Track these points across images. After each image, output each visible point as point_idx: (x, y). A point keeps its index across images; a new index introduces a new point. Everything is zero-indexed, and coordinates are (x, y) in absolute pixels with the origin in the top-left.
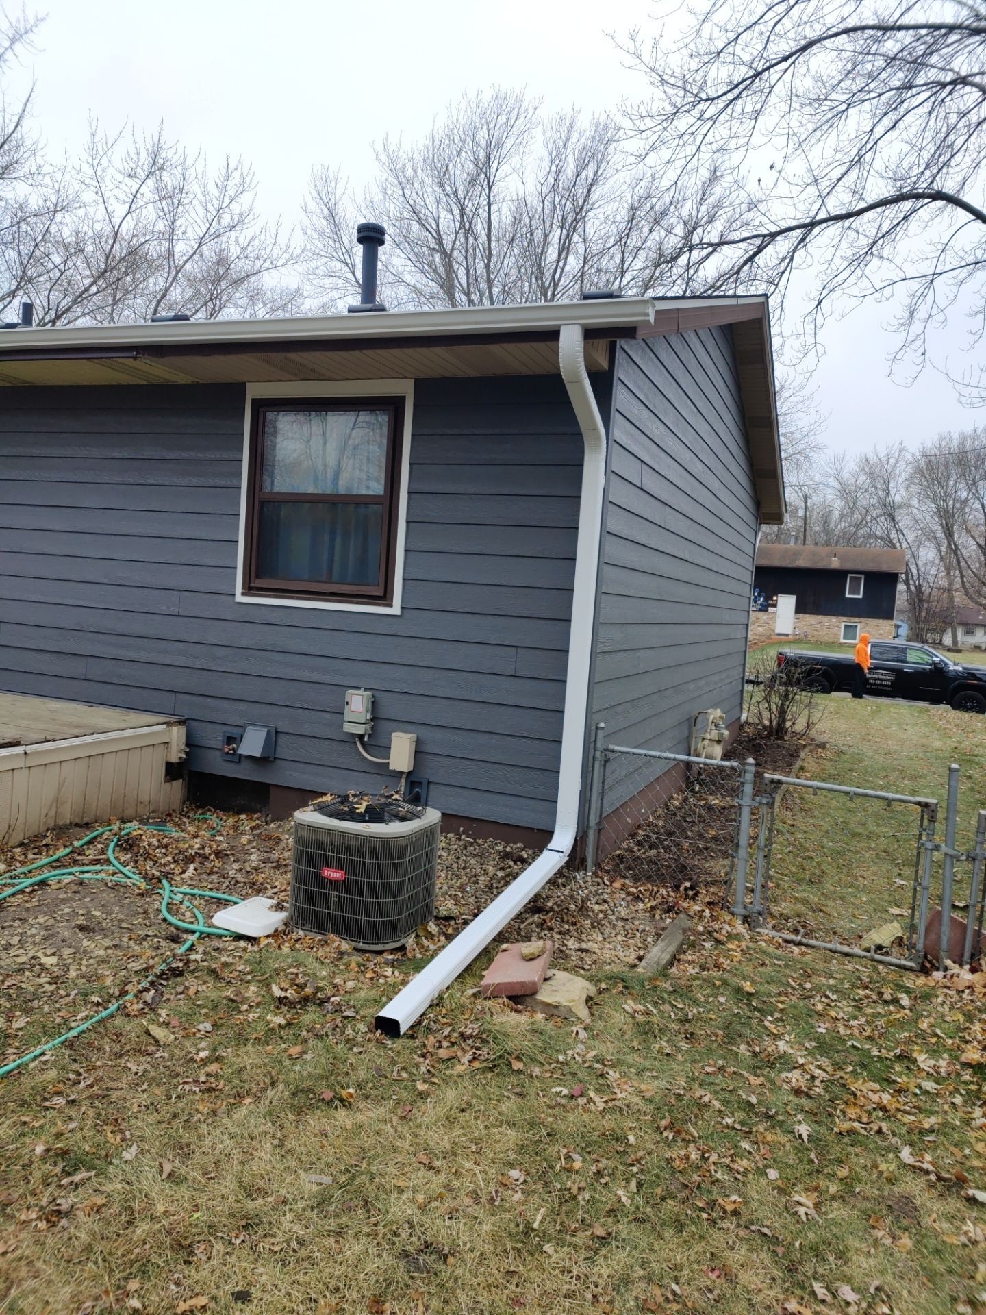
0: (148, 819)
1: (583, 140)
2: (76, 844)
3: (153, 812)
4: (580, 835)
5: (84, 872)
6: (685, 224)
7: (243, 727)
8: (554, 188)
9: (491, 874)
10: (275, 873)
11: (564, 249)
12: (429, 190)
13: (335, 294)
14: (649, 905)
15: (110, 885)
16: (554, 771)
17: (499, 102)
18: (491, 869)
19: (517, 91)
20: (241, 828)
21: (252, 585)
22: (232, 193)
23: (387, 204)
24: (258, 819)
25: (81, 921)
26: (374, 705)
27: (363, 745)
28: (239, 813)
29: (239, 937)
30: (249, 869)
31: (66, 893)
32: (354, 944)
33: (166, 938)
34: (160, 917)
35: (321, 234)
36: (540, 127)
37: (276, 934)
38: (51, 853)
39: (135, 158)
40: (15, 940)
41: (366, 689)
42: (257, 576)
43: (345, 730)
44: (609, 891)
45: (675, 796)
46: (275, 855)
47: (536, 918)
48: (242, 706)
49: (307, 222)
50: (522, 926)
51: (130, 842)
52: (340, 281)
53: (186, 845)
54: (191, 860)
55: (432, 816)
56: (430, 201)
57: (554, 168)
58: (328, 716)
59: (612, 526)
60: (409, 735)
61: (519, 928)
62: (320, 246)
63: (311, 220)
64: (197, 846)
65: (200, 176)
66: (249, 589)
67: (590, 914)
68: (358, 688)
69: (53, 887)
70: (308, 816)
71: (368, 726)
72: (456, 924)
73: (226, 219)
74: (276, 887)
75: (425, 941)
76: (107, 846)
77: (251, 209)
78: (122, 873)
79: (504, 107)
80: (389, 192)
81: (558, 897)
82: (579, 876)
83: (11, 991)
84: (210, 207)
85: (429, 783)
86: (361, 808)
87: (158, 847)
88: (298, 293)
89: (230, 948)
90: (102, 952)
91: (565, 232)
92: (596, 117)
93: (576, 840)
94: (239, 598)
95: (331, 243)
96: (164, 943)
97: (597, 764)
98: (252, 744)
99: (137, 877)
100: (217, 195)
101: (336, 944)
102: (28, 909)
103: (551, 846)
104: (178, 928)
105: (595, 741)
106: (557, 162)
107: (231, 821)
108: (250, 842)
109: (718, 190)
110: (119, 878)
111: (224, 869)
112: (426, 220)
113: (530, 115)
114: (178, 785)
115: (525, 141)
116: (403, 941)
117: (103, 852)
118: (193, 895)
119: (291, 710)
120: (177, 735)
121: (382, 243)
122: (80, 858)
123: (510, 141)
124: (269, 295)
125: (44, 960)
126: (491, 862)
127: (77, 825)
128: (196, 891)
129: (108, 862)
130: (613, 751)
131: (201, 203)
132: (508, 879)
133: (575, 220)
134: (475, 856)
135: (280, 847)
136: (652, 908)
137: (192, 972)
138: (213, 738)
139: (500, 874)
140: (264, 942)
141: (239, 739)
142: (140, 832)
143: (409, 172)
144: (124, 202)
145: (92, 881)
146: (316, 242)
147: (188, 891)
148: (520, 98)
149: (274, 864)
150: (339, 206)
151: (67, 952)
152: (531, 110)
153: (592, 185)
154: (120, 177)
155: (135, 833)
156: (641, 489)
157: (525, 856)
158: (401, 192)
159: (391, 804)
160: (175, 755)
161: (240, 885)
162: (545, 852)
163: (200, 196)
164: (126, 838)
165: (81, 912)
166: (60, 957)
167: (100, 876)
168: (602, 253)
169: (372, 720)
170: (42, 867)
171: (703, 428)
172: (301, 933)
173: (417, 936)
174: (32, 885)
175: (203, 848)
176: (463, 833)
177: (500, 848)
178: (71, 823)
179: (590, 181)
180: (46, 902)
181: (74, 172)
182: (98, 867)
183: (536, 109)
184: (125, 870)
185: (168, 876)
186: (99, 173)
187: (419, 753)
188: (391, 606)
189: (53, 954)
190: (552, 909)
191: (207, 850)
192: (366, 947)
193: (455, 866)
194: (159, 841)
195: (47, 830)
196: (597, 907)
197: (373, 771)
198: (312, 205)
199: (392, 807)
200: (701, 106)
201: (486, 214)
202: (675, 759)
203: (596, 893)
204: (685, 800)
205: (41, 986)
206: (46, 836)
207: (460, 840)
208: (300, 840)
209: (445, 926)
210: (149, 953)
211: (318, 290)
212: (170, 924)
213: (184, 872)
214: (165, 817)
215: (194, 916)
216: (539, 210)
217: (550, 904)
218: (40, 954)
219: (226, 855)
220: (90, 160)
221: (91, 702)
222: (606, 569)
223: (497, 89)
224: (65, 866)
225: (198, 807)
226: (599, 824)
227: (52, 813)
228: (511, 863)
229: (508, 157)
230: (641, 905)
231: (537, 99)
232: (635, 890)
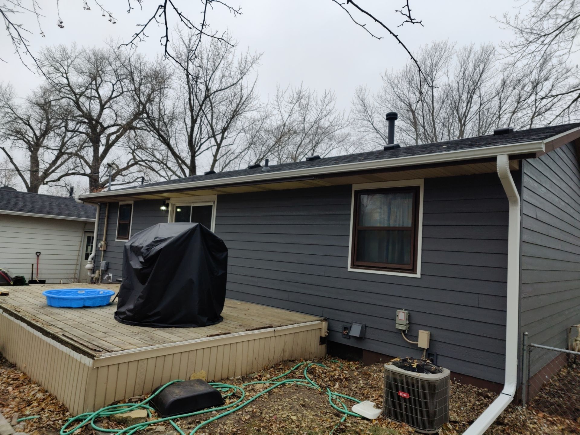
0: (314, 360)
1: (476, 56)
2: (292, 369)
3: (315, 357)
4: (518, 388)
5: (297, 381)
6: (532, 83)
7: (351, 323)
8: (464, 77)
9: (473, 402)
10: (371, 390)
11: (469, 101)
12: (405, 87)
13: (365, 134)
14: (560, 428)
15: (308, 388)
16: (503, 355)
17: (436, 48)
18: (472, 400)
19: (444, 42)
20: (351, 368)
21: (355, 264)
22: (326, 102)
23: (387, 95)
24: (358, 364)
25: (302, 402)
26: (409, 318)
27: (405, 335)
28: (349, 361)
29: (363, 418)
30: (360, 387)
31: (293, 389)
32: (415, 429)
33: (334, 415)
34: (330, 405)
35: (359, 111)
36: (456, 54)
37: (378, 419)
38: (284, 372)
39: (292, 96)
40: (280, 407)
41: (405, 310)
42: (357, 260)
43: (397, 328)
44: (536, 417)
45: (562, 370)
46: (370, 382)
47: (500, 427)
48: (350, 314)
49: (353, 108)
50: (493, 431)
51: (312, 370)
52: (367, 128)
53: (333, 374)
54: (336, 380)
55: (446, 372)
56: (405, 91)
57: (463, 69)
58: (388, 321)
59: (525, 238)
60: (427, 332)
61: (492, 431)
62: (359, 116)
63: (355, 106)
64: (337, 374)
65: (315, 98)
66: (353, 266)
67: (528, 429)
68: (402, 309)
69: (288, 386)
70: (390, 366)
71: (407, 327)
72: (459, 425)
73: (325, 113)
74: (373, 397)
75: (447, 432)
76: (303, 371)
77: (334, 108)
78: (311, 383)
79: (438, 49)
80: (387, 91)
81: (510, 418)
82: (519, 408)
83: (283, 429)
84: (318, 109)
85: (437, 354)
86: (415, 366)
87: (322, 373)
88: (349, 135)
89: (361, 423)
90: (312, 417)
91: (469, 95)
92: (483, 45)
93: (516, 390)
94: (349, 269)
95: (363, 114)
96: (334, 417)
97: (525, 352)
98: (356, 331)
99: (317, 386)
100: (321, 104)
101: (407, 428)
102: (281, 395)
103: (503, 392)
104: (337, 410)
105: (523, 340)
106: (464, 66)
107: (346, 364)
108: (358, 375)
109: (549, 65)
110: (309, 385)
111: (350, 386)
112: (405, 100)
113: (451, 50)
114: (324, 346)
115: (448, 61)
116: (437, 431)
117: (302, 373)
118: (340, 396)
119: (371, 317)
120: (324, 325)
121: (396, 119)
122: (294, 375)
123: (442, 62)
124: (337, 137)
125: (292, 417)
126: (472, 397)
127: (290, 361)
128: (340, 395)
129: (305, 378)
130: (534, 346)
131: (315, 108)
132: (482, 406)
133: (474, 89)
134: (463, 393)
135: (371, 379)
136: (563, 429)
137: (349, 431)
138: (338, 327)
139: (478, 403)
140: (375, 422)
141: (349, 329)
142: (315, 366)
143: (396, 82)
144: (288, 112)
145: (301, 386)
146: (357, 115)
147: (337, 394)
148: (445, 44)
149: (370, 386)
150: (367, 99)
151: (300, 415)
152: (451, 48)
153: (482, 73)
154: (286, 104)
155: (313, 366)
156: (537, 219)
157: (490, 395)
158: (392, 90)
159: (427, 365)
160: (324, 334)
161: (358, 394)
162: (501, 394)
163: (315, 106)
164: (310, 368)
165: (301, 398)
166: (297, 417)
167: (304, 384)
168: (489, 101)
169: (409, 324)
170: (282, 377)
171: (563, 186)
172: (390, 420)
173: (443, 429)
174: (280, 385)
175: (340, 375)
176: (456, 380)
177: (476, 390)
178: (288, 360)
179: (481, 71)
180: (286, 392)
181: (271, 104)
182: (301, 380)
183: (453, 47)
184: (312, 382)
185: (329, 386)
186: (279, 104)
187: (432, 340)
188: (416, 274)
189: (295, 415)
190: (508, 424)
191: (342, 377)
192: (420, 431)
193: (454, 396)
194: (322, 370)
195: (280, 362)
196: (531, 426)
197: (410, 347)
198: (356, 101)
199: (427, 366)
200: (542, 39)
201: (431, 93)
202: (560, 351)
203: (530, 419)
204: (569, 373)
205: (293, 428)
206: (280, 365)
207: (454, 384)
208: (388, 377)
209: (454, 426)
210: (330, 420)
211: (358, 133)
212: (334, 408)
213: (334, 385)
214: (320, 360)
215: (342, 406)
216: (457, 88)
217: (506, 421)
218: (290, 414)
219: (350, 380)
220: (276, 100)
221: (290, 310)
222: (524, 258)
223: (435, 42)
224: (289, 378)
225: (332, 356)
226: (528, 381)
227: (282, 355)
228: (483, 398)
229: (441, 68)
230: (556, 428)
231: (454, 43)
232: (551, 419)
